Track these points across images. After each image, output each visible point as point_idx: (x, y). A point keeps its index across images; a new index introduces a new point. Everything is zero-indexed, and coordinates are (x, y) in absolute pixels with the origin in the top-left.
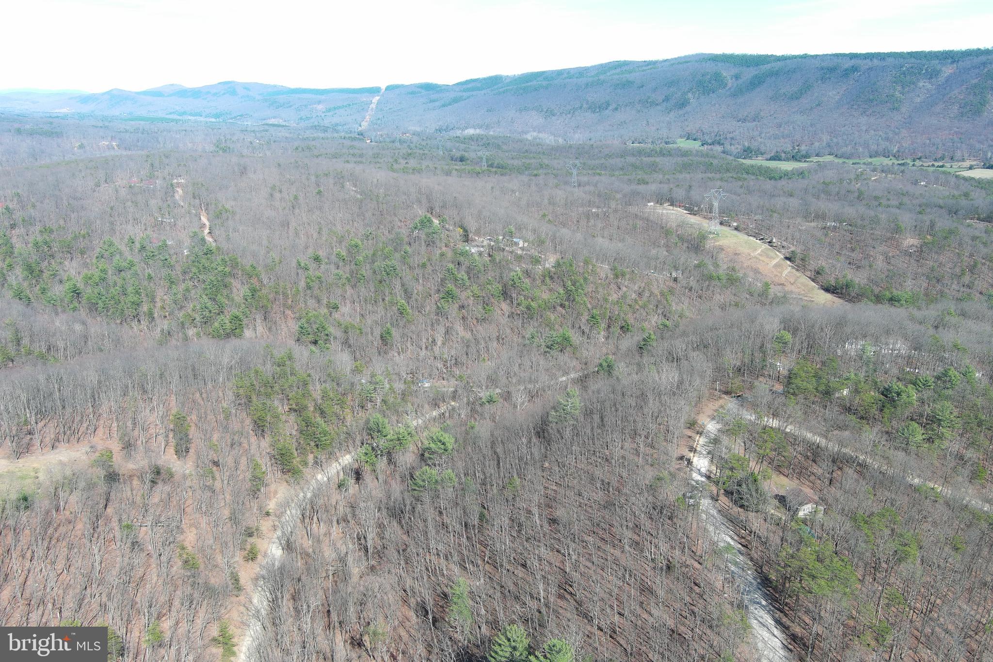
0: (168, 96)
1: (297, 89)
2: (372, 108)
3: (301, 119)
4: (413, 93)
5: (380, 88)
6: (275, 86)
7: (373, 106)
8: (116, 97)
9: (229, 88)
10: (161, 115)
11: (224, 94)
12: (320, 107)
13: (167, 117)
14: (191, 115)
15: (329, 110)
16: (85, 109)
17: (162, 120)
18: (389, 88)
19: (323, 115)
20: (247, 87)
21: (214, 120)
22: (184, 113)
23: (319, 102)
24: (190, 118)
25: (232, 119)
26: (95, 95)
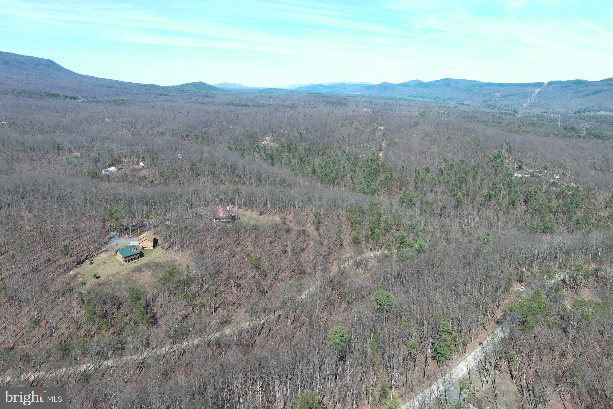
0: (412, 87)
1: (488, 83)
2: (534, 96)
3: (484, 101)
4: (566, 86)
5: (543, 83)
6: (475, 81)
7: (535, 94)
8: (385, 86)
9: (447, 83)
10: (405, 97)
11: (443, 86)
12: (499, 94)
13: (408, 98)
14: (421, 97)
15: (504, 97)
16: (368, 93)
17: (405, 100)
18: (550, 83)
19: (499, 100)
20: (457, 81)
21: (433, 101)
22: (418, 96)
23: (499, 92)
24: (420, 99)
25: (443, 100)
26: (374, 85)
